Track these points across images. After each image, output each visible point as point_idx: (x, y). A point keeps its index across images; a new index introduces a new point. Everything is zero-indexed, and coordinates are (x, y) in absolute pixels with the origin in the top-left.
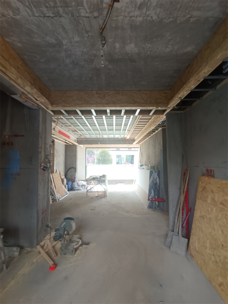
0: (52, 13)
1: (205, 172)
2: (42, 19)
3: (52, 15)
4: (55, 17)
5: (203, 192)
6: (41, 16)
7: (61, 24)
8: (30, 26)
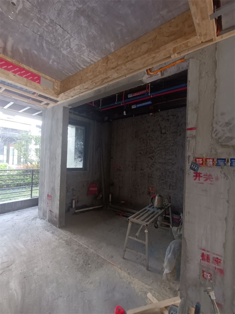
0: (57, 26)
2: (69, 32)
3: (58, 26)
4: (57, 24)
6: (68, 32)
7: (58, 18)
8: (84, 38)
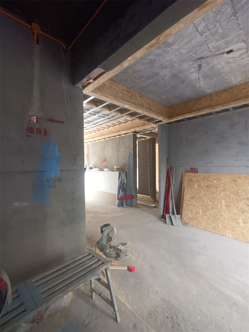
0: (202, 30)
1: (190, 170)
4: (199, 32)
5: (189, 182)
6: (194, 25)
7: (194, 38)
